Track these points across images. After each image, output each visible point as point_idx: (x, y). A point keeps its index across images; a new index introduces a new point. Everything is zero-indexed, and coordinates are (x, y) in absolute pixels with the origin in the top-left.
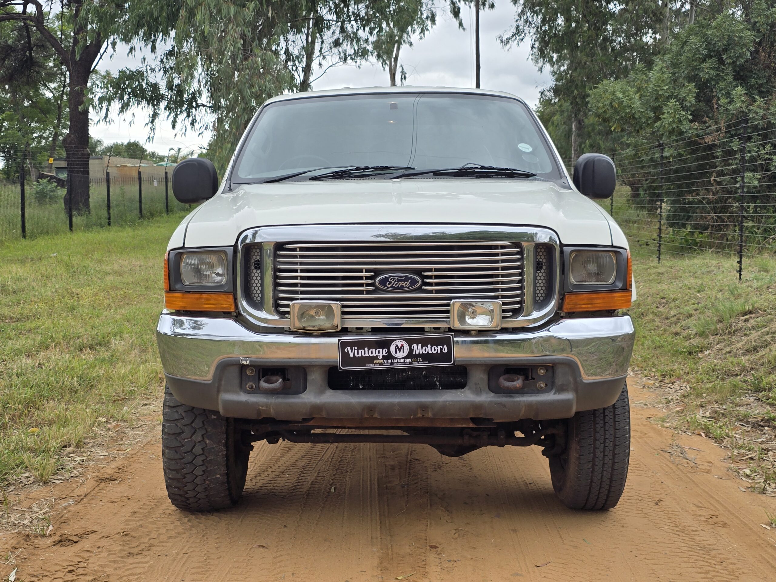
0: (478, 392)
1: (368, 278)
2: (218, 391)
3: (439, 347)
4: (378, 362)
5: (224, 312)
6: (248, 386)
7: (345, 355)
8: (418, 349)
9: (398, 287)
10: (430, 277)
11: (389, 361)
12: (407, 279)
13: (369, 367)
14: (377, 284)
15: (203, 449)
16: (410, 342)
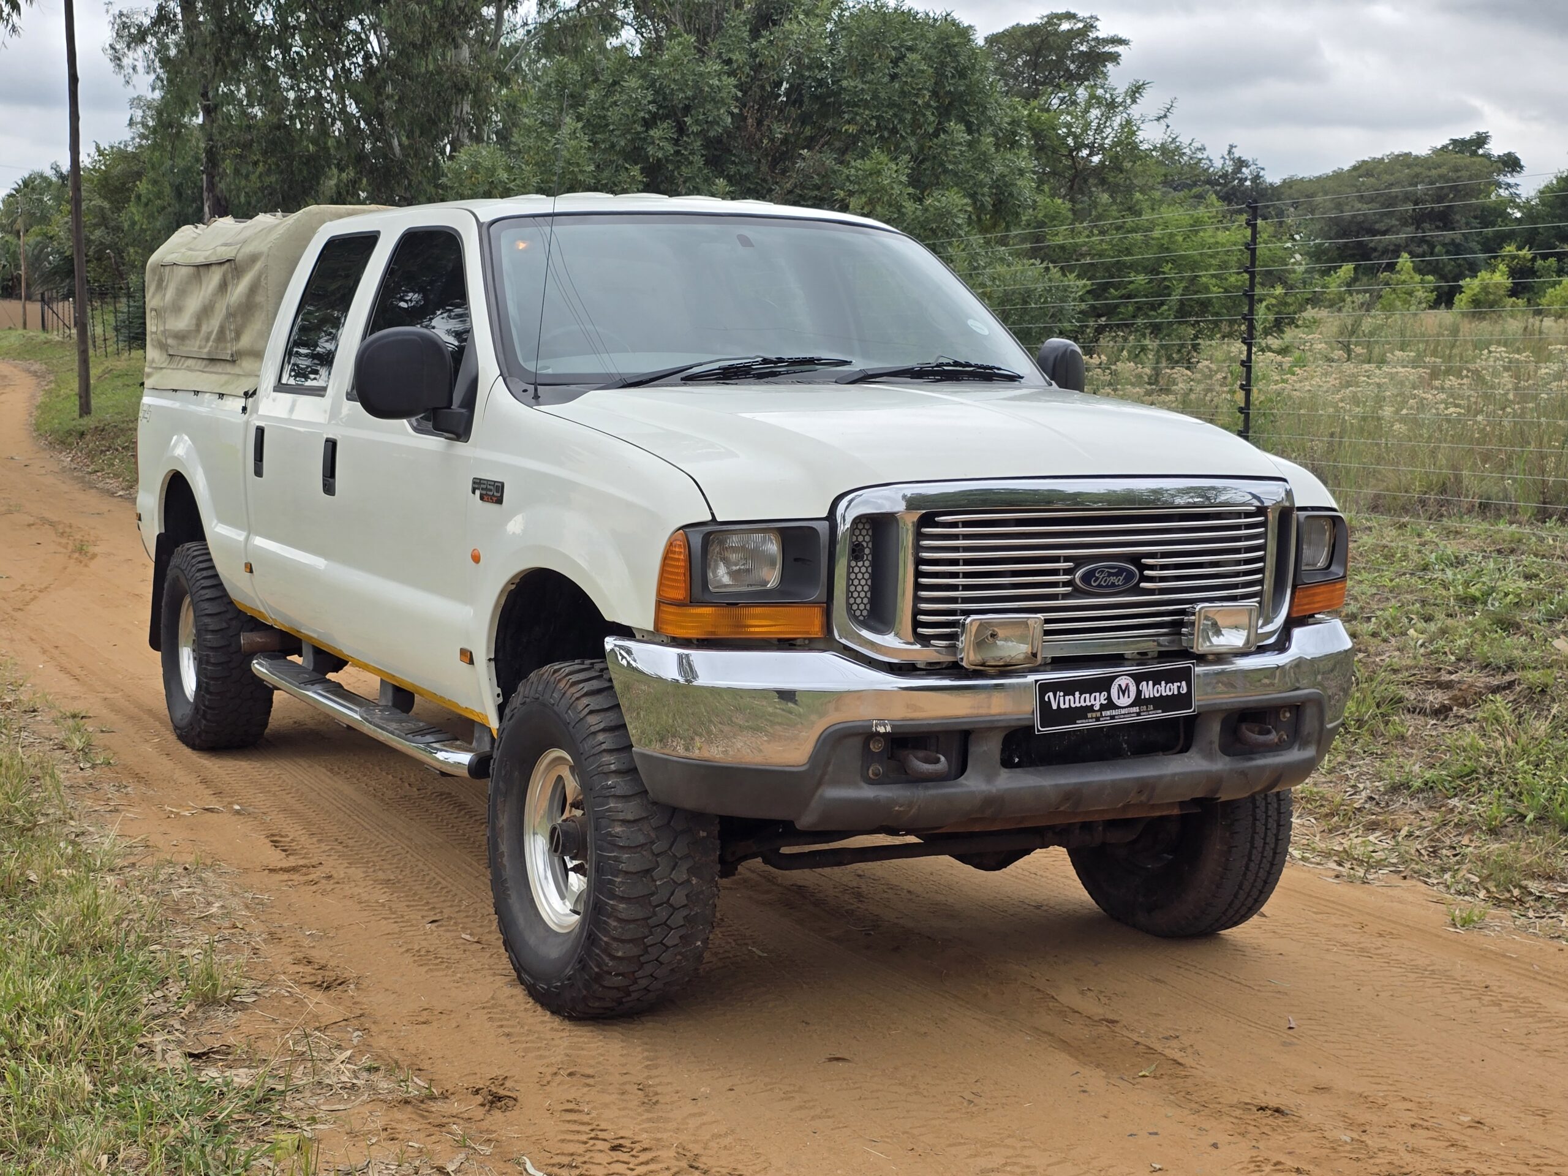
0: (1209, 756)
1: (1067, 572)
2: (820, 783)
3: (1176, 684)
4: (1094, 715)
5: (780, 640)
6: (870, 772)
7: (1045, 706)
8: (1149, 690)
9: (1107, 586)
10: (1152, 567)
11: (1108, 713)
12: (1121, 570)
13: (1081, 725)
14: (1077, 581)
15: (687, 896)
16: (1138, 678)
